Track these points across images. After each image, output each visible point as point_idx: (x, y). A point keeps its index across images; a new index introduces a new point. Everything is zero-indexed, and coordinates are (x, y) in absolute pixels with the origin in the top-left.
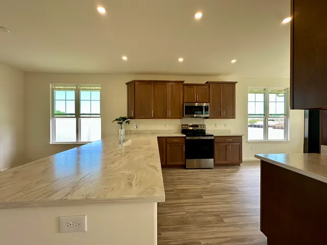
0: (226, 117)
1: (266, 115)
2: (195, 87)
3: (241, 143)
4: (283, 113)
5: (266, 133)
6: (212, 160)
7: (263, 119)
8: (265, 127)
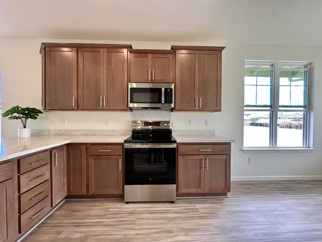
0: (204, 109)
1: (274, 107)
2: (150, 55)
3: (229, 155)
4: (302, 104)
5: (273, 136)
6: (173, 187)
7: (268, 113)
8: (273, 126)
